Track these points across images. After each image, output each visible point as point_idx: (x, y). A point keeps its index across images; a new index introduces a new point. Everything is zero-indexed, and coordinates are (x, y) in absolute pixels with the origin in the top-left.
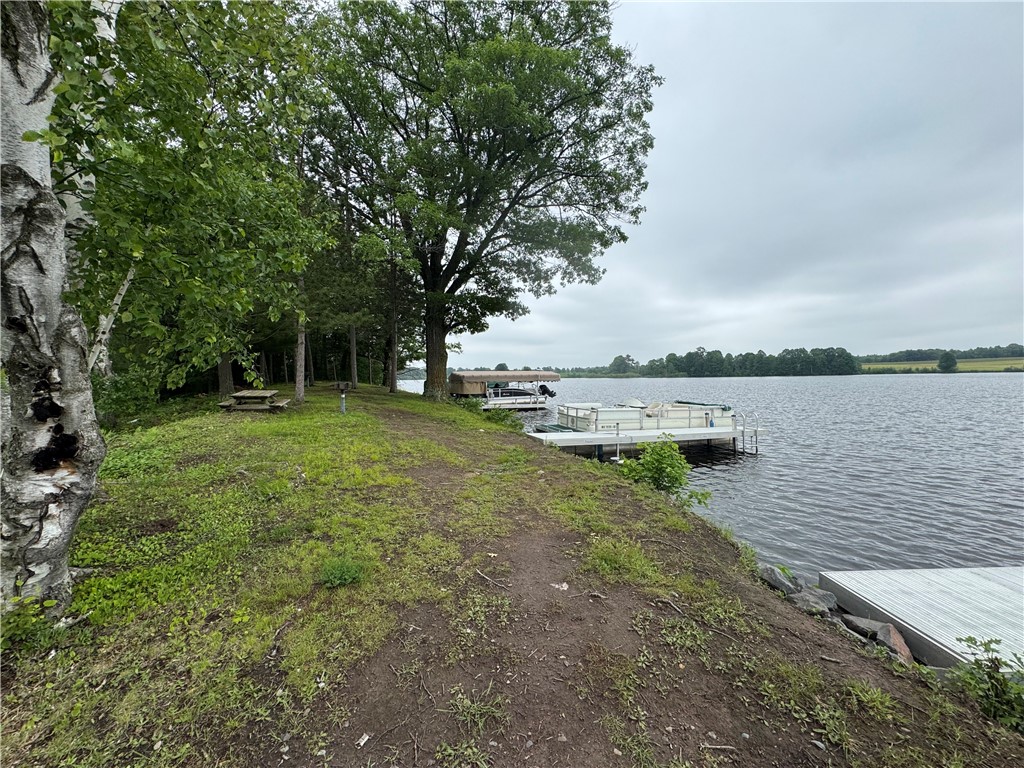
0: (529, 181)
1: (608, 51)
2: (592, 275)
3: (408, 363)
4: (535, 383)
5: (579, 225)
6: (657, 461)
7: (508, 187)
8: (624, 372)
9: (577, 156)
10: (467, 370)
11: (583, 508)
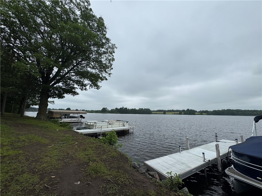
0: (83, 60)
1: (105, 37)
2: (98, 87)
3: (31, 106)
4: (79, 114)
5: (95, 74)
6: (111, 137)
7: (76, 60)
8: (105, 112)
9: (96, 58)
10: (56, 109)
11: (89, 154)
